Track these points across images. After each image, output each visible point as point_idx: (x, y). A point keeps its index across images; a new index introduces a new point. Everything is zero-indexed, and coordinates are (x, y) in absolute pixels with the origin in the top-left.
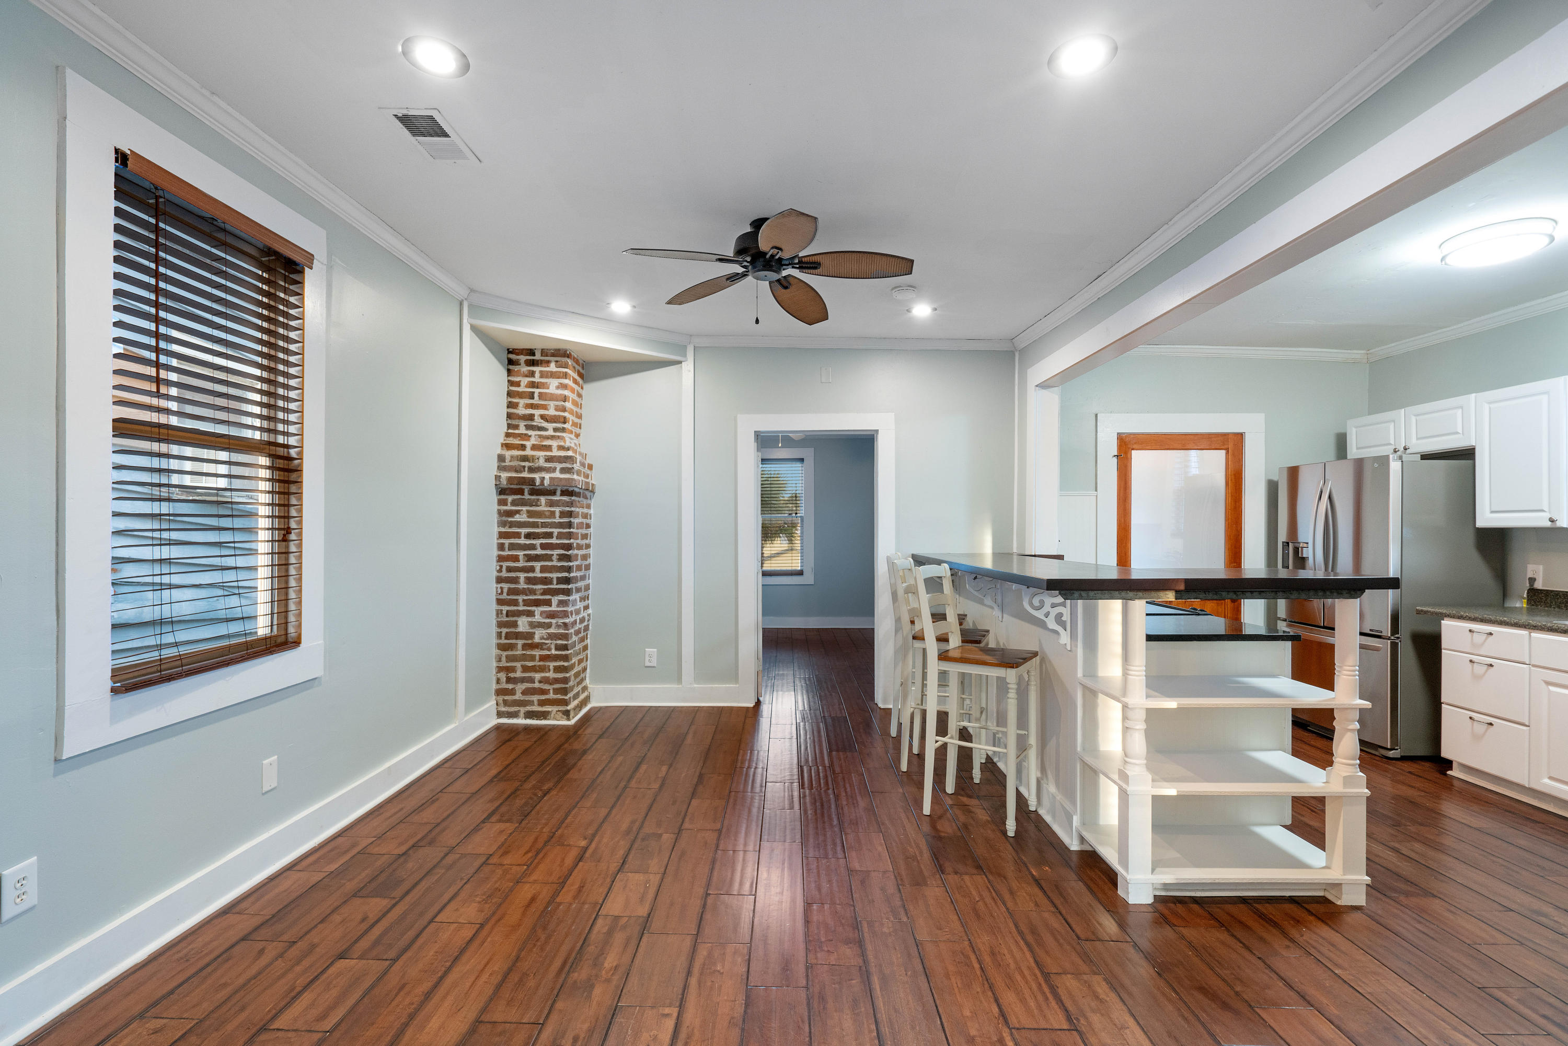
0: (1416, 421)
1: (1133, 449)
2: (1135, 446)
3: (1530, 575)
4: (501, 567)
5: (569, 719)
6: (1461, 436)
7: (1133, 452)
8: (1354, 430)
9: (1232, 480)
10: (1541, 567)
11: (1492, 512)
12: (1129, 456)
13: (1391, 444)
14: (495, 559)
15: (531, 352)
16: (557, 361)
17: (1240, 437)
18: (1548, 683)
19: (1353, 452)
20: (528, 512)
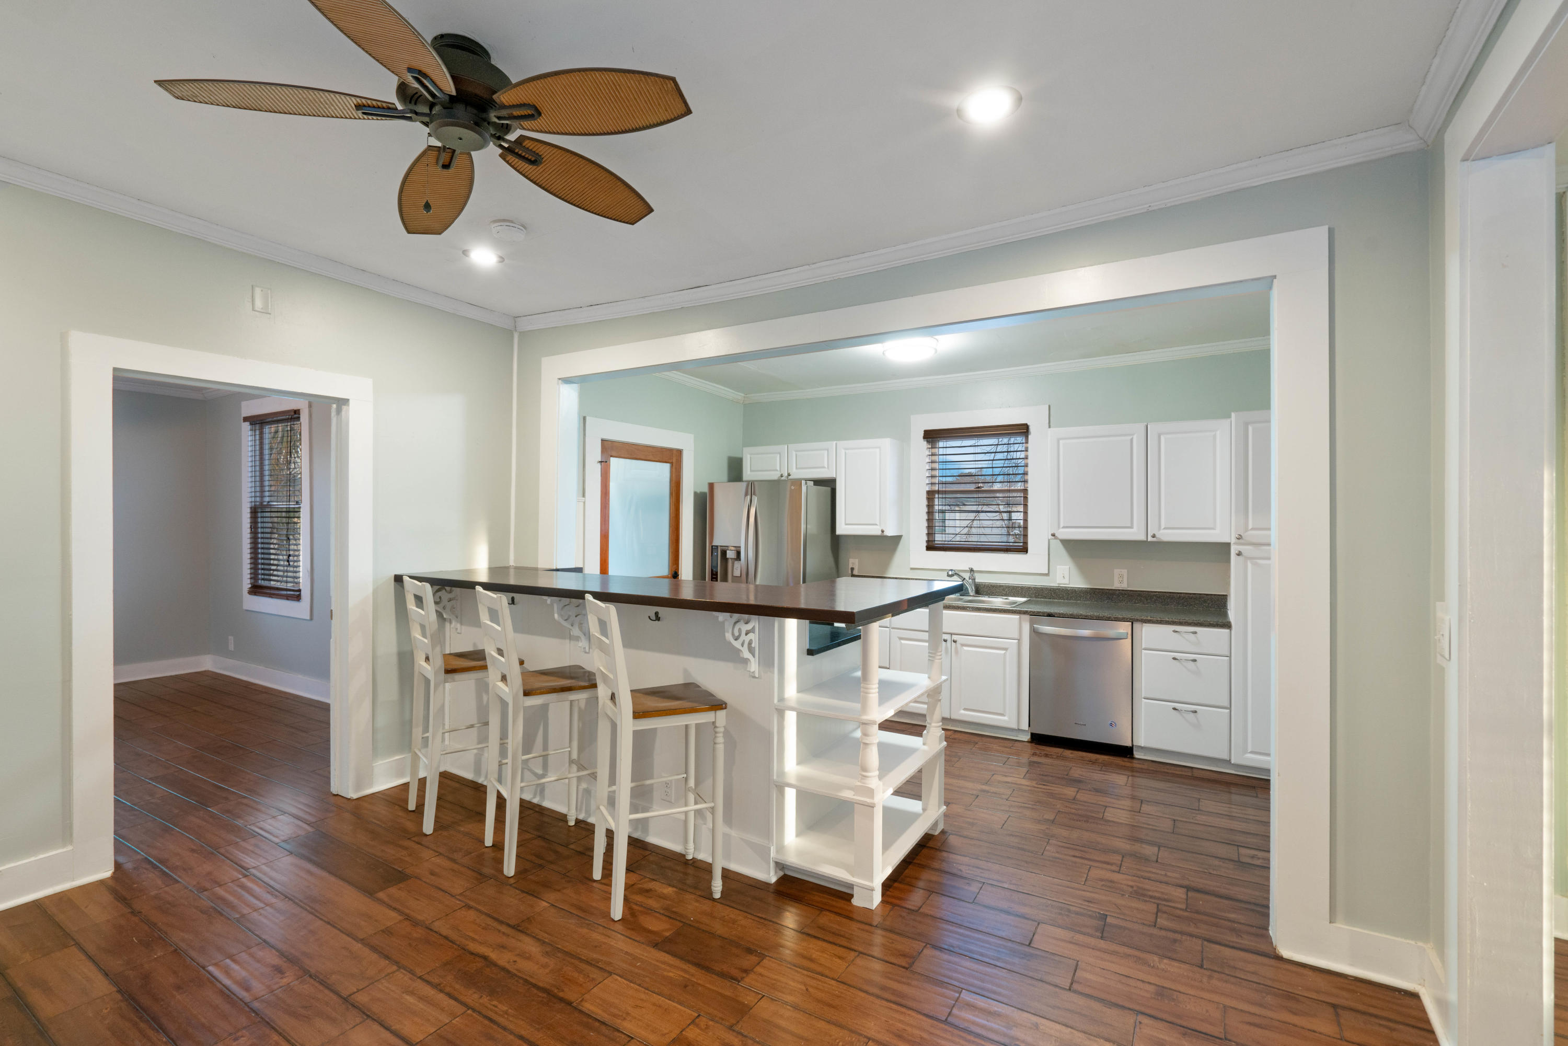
0: (796, 455)
1: (611, 456)
2: (614, 454)
3: (851, 566)
6: (826, 469)
7: (611, 460)
8: (749, 456)
9: (674, 491)
10: (857, 560)
11: (846, 524)
12: (609, 464)
13: (777, 470)
17: (680, 452)
18: (901, 639)
19: (748, 474)
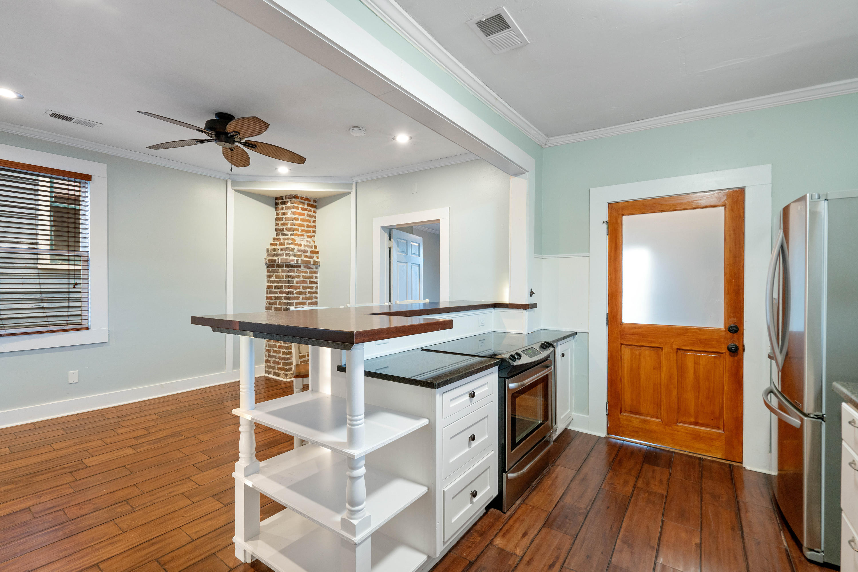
1: (623, 215)
2: (626, 212)
4: (267, 301)
5: (287, 378)
7: (624, 218)
9: (730, 235)
12: (619, 221)
14: (265, 298)
15: (282, 198)
16: (290, 201)
17: (739, 191)
20: (276, 275)
